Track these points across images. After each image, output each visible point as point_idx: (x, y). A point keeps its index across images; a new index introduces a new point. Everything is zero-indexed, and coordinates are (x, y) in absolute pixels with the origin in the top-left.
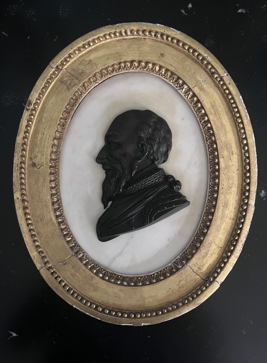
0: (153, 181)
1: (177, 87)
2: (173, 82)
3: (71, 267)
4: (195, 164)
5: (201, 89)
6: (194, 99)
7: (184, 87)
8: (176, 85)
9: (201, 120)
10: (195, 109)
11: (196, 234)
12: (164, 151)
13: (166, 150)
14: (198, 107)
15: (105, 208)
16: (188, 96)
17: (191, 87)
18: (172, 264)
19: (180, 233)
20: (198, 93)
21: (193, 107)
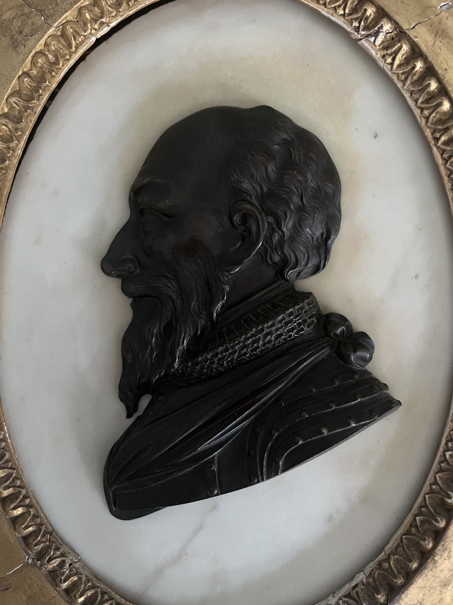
0: (281, 335)
1: (357, 29)
2: (344, 15)
3: (25, 598)
4: (416, 277)
5: (440, 32)
6: (414, 68)
7: (382, 27)
8: (356, 24)
9: (438, 135)
10: (416, 101)
11: (420, 507)
12: (315, 238)
13: (322, 235)
14: (429, 93)
15: (129, 416)
16: (394, 59)
17: (405, 26)
18: (340, 599)
19: (366, 499)
20: (430, 44)
21: (412, 93)
